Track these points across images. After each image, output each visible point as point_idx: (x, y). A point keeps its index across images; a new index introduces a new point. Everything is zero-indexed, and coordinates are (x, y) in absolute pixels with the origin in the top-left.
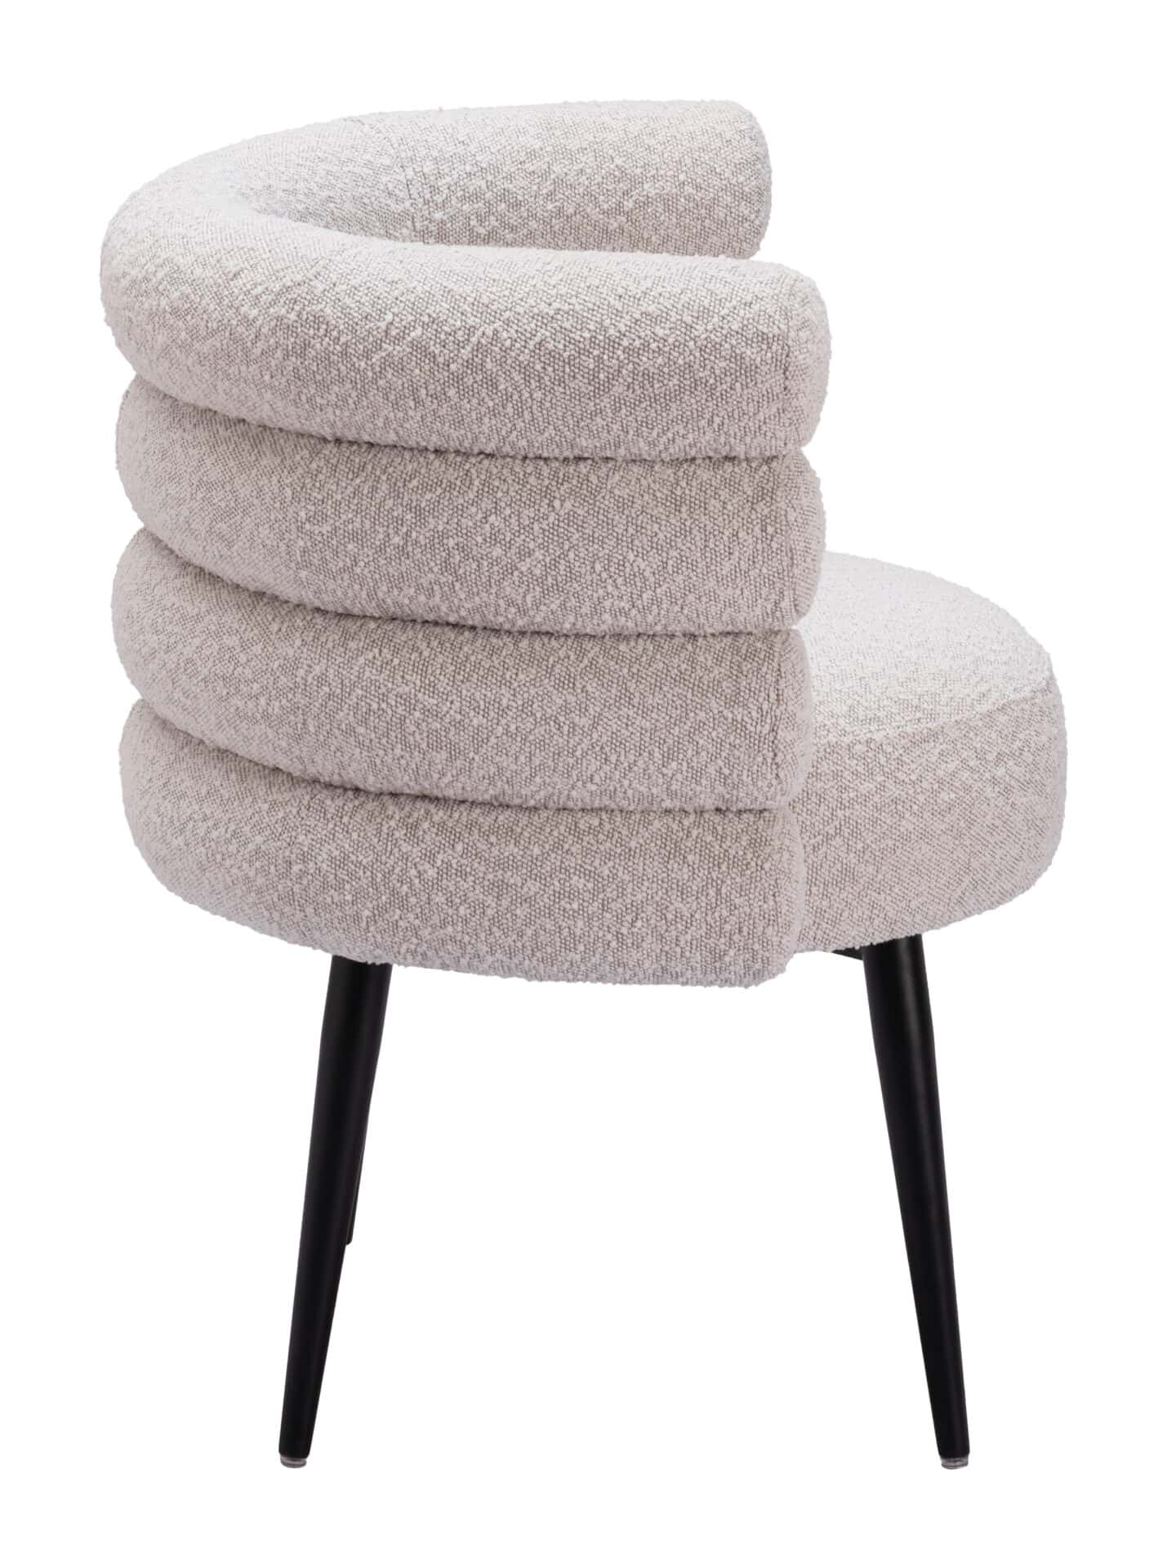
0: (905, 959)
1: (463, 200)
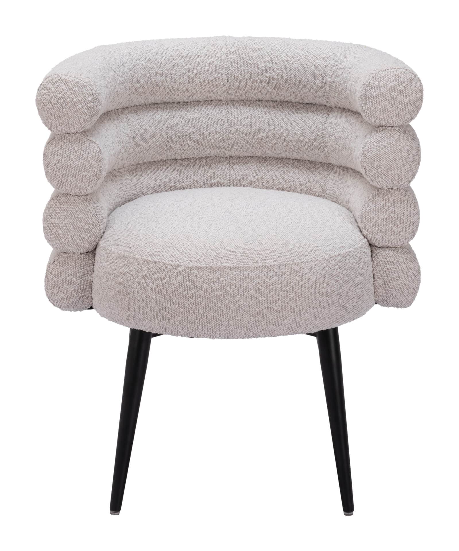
1: (336, 77)
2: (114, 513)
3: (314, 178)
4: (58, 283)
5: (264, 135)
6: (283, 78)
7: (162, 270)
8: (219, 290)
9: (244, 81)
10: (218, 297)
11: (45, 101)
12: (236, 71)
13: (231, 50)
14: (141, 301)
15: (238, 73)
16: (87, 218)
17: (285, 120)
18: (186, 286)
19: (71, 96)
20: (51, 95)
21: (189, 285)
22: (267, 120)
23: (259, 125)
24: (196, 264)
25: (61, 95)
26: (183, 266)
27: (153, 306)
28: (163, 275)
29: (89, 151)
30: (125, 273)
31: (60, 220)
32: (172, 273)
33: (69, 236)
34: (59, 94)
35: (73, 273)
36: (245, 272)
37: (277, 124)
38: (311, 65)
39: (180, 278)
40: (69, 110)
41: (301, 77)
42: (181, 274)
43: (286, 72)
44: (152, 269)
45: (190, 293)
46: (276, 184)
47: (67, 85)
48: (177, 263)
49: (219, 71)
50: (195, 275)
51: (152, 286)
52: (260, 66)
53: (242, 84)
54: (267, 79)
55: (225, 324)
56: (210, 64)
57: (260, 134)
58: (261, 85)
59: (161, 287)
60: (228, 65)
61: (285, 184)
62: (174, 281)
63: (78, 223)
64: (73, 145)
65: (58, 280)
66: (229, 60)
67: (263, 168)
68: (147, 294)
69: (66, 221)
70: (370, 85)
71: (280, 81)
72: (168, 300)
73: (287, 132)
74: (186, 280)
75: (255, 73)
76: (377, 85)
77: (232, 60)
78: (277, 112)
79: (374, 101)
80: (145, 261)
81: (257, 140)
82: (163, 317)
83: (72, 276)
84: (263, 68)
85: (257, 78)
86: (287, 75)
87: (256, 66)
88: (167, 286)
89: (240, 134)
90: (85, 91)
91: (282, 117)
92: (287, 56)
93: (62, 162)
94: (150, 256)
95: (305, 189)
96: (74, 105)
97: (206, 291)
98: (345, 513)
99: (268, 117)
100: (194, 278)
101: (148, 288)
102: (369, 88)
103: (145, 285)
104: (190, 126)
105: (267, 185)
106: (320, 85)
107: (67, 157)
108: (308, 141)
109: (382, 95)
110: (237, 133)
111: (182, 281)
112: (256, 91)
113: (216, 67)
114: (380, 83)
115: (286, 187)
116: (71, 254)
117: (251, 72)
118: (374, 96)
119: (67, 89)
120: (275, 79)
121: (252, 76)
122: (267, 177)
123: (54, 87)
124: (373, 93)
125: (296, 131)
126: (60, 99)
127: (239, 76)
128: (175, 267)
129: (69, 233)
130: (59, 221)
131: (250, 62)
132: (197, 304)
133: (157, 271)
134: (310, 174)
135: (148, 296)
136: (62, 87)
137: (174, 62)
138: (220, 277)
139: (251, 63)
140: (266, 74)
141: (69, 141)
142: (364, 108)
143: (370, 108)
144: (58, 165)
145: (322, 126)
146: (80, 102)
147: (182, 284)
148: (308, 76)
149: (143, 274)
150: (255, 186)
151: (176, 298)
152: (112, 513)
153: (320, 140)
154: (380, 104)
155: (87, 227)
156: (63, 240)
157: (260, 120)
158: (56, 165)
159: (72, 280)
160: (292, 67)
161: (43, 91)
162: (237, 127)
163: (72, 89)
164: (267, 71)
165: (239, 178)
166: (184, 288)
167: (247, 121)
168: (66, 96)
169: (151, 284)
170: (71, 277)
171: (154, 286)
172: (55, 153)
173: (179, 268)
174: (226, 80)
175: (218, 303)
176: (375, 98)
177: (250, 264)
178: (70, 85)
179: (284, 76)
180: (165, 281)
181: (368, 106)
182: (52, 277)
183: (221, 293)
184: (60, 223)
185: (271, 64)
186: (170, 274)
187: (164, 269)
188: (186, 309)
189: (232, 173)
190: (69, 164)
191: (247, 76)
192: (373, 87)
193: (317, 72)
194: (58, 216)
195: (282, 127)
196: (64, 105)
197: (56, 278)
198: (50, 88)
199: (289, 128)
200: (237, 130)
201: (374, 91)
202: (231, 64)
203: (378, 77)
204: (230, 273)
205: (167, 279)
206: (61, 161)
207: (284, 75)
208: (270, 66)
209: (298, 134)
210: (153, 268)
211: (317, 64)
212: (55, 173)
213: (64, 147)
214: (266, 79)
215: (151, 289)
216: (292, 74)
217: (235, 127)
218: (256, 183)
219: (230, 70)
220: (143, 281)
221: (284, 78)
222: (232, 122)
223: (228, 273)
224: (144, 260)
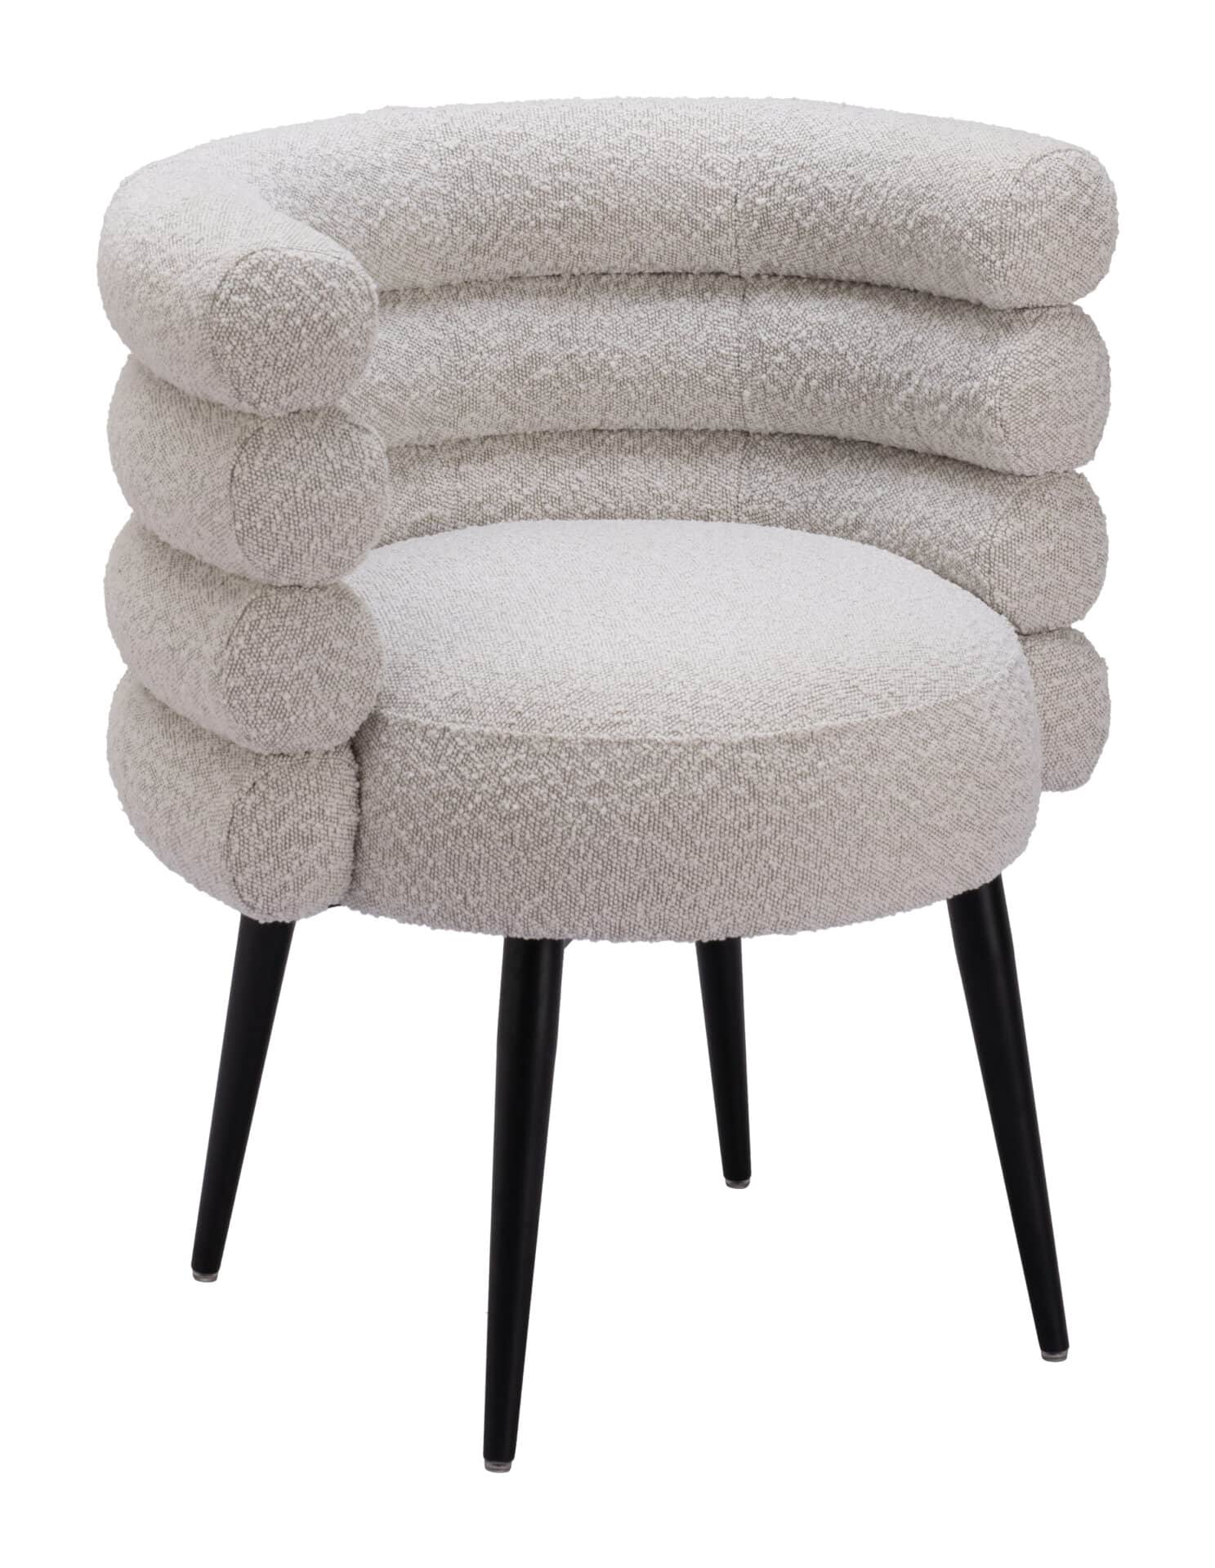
0: (546, 957)
1: (788, 190)
2: (495, 1467)
3: (698, 473)
4: (274, 844)
5: (550, 372)
6: (604, 207)
7: (655, 762)
8: (818, 796)
9: (493, 227)
10: (813, 814)
11: (245, 327)
12: (472, 201)
13: (446, 144)
14: (590, 856)
15: (477, 207)
16: (354, 648)
17: (607, 324)
18: (729, 797)
19: (322, 305)
20: (264, 308)
21: (739, 792)
22: (553, 329)
23: (532, 346)
24: (750, 733)
25: (294, 303)
26: (713, 744)
27: (632, 864)
28: (659, 775)
29: (362, 456)
30: (525, 786)
31: (284, 661)
32: (686, 767)
33: (310, 706)
34: (288, 301)
35: (313, 808)
36: (870, 738)
37: (586, 337)
38: (690, 167)
39: (711, 777)
40: (317, 346)
41: (660, 202)
42: (712, 766)
43: (613, 191)
44: (620, 764)
45: (744, 814)
46: (583, 504)
47: (306, 274)
48: (696, 736)
49: (431, 206)
50: (751, 763)
51: (628, 810)
52: (535, 183)
53: (488, 236)
54: (558, 217)
55: (832, 885)
56: (409, 189)
57: (537, 369)
58: (537, 235)
59: (656, 811)
60: (449, 188)
61: (609, 500)
62: (694, 789)
63: (333, 665)
64: (320, 445)
65: (274, 834)
66: (450, 172)
67: (537, 465)
68: (613, 833)
69: (300, 662)
70: (1012, 200)
71: (595, 218)
72: (679, 842)
73: (617, 356)
74: (728, 781)
75: (522, 202)
76: (1032, 199)
77: (458, 173)
78: (575, 304)
79: (1025, 244)
80: (589, 745)
81: (529, 388)
82: (659, 893)
83: (313, 819)
84: (547, 188)
85: (528, 217)
86: (617, 198)
87: (524, 182)
88: (676, 804)
89: (486, 375)
90: (353, 287)
91: (595, 318)
92: (609, 147)
93: (297, 495)
94: (601, 728)
95: (675, 508)
96: (330, 331)
97: (785, 802)
98: (1045, 1353)
99: (556, 322)
100: (750, 772)
101: (614, 816)
102: (1010, 208)
103: (604, 811)
104: (374, 366)
105: (555, 510)
106: (724, 218)
107: (308, 481)
108: (685, 375)
109: (1046, 226)
110: (478, 374)
111: (719, 786)
112: (520, 252)
113: (423, 194)
114: (1039, 193)
115: (613, 507)
116: (299, 757)
117: (510, 200)
118: (1027, 229)
119: (308, 287)
120: (582, 214)
121: (514, 211)
122: (555, 487)
123: (271, 282)
124: (1022, 222)
125: (645, 353)
126: (290, 315)
127: (480, 214)
128: (691, 750)
129: (308, 697)
130: (281, 666)
131: (505, 172)
132: (763, 843)
133: (636, 767)
134: (682, 466)
135: (616, 841)
136: (295, 281)
137: (335, 189)
138: (815, 760)
139: (510, 176)
140: (555, 202)
141: (308, 435)
142: (998, 263)
143: (1014, 263)
144: (285, 504)
145: (729, 330)
146: (344, 320)
147: (720, 792)
148: (683, 196)
149: (592, 779)
150: (522, 516)
151: (703, 835)
152: (491, 1467)
153: (727, 369)
154: (1040, 248)
155: (354, 674)
156: (292, 719)
157: (536, 330)
158: (279, 506)
159: (312, 831)
160: (632, 177)
161: (235, 298)
162: (477, 357)
163: (321, 284)
164: (557, 194)
165: (479, 499)
166: (725, 805)
167: (500, 338)
168: (307, 305)
169: (623, 805)
170: (309, 822)
171: (636, 810)
172: (273, 473)
173: (704, 751)
174: (446, 230)
175: (814, 833)
176: (1029, 234)
177: (875, 713)
178: (317, 275)
179: (610, 203)
180: (667, 791)
181: (1009, 259)
182: (255, 830)
183: (822, 803)
184: (285, 670)
185: (567, 174)
186: (681, 770)
187: (658, 759)
188: (731, 860)
189: (460, 486)
190: (315, 500)
191: (501, 213)
192: (1019, 207)
193: (711, 184)
194: (277, 652)
195: (602, 345)
196: (304, 330)
197: (267, 829)
198: (259, 289)
199: (621, 343)
200: (476, 365)
201: (1024, 216)
202: (456, 185)
203: (1030, 179)
204: (838, 745)
205: (673, 784)
206: (292, 494)
207: (607, 200)
208: (565, 180)
209: (654, 358)
210: (624, 758)
211: (710, 164)
212: (274, 530)
213: (298, 453)
214: (555, 215)
215: (622, 818)
216: (631, 195)
217: (472, 359)
218: (525, 508)
219: (455, 200)
220: (594, 801)
221: (610, 209)
222: (463, 345)
223: (831, 746)
224: (586, 742)
